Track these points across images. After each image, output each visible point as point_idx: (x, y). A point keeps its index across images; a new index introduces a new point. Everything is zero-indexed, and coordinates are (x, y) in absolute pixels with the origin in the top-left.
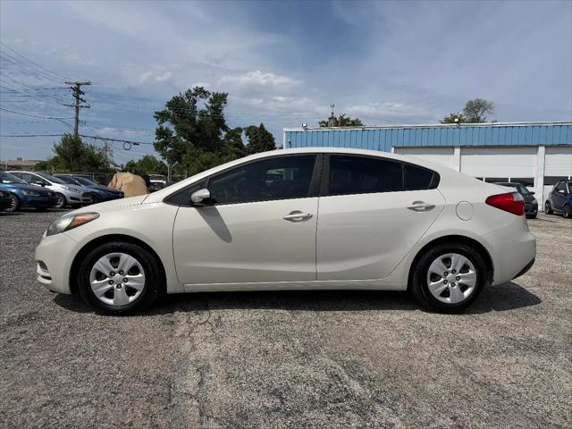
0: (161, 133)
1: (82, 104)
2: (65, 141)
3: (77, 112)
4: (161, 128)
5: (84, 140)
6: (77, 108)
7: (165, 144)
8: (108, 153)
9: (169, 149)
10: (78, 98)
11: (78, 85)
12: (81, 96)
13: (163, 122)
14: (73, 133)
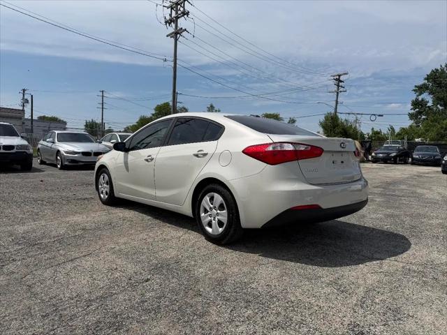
0: (416, 104)
1: (341, 89)
2: (327, 118)
3: (337, 96)
4: (417, 100)
5: (340, 116)
6: (338, 93)
7: (420, 113)
8: (357, 125)
9: (423, 117)
10: (338, 86)
11: (339, 76)
12: (341, 84)
13: (420, 94)
14: (333, 111)
